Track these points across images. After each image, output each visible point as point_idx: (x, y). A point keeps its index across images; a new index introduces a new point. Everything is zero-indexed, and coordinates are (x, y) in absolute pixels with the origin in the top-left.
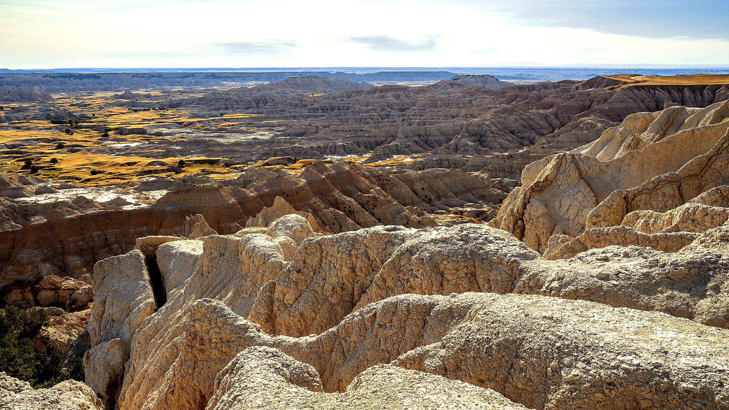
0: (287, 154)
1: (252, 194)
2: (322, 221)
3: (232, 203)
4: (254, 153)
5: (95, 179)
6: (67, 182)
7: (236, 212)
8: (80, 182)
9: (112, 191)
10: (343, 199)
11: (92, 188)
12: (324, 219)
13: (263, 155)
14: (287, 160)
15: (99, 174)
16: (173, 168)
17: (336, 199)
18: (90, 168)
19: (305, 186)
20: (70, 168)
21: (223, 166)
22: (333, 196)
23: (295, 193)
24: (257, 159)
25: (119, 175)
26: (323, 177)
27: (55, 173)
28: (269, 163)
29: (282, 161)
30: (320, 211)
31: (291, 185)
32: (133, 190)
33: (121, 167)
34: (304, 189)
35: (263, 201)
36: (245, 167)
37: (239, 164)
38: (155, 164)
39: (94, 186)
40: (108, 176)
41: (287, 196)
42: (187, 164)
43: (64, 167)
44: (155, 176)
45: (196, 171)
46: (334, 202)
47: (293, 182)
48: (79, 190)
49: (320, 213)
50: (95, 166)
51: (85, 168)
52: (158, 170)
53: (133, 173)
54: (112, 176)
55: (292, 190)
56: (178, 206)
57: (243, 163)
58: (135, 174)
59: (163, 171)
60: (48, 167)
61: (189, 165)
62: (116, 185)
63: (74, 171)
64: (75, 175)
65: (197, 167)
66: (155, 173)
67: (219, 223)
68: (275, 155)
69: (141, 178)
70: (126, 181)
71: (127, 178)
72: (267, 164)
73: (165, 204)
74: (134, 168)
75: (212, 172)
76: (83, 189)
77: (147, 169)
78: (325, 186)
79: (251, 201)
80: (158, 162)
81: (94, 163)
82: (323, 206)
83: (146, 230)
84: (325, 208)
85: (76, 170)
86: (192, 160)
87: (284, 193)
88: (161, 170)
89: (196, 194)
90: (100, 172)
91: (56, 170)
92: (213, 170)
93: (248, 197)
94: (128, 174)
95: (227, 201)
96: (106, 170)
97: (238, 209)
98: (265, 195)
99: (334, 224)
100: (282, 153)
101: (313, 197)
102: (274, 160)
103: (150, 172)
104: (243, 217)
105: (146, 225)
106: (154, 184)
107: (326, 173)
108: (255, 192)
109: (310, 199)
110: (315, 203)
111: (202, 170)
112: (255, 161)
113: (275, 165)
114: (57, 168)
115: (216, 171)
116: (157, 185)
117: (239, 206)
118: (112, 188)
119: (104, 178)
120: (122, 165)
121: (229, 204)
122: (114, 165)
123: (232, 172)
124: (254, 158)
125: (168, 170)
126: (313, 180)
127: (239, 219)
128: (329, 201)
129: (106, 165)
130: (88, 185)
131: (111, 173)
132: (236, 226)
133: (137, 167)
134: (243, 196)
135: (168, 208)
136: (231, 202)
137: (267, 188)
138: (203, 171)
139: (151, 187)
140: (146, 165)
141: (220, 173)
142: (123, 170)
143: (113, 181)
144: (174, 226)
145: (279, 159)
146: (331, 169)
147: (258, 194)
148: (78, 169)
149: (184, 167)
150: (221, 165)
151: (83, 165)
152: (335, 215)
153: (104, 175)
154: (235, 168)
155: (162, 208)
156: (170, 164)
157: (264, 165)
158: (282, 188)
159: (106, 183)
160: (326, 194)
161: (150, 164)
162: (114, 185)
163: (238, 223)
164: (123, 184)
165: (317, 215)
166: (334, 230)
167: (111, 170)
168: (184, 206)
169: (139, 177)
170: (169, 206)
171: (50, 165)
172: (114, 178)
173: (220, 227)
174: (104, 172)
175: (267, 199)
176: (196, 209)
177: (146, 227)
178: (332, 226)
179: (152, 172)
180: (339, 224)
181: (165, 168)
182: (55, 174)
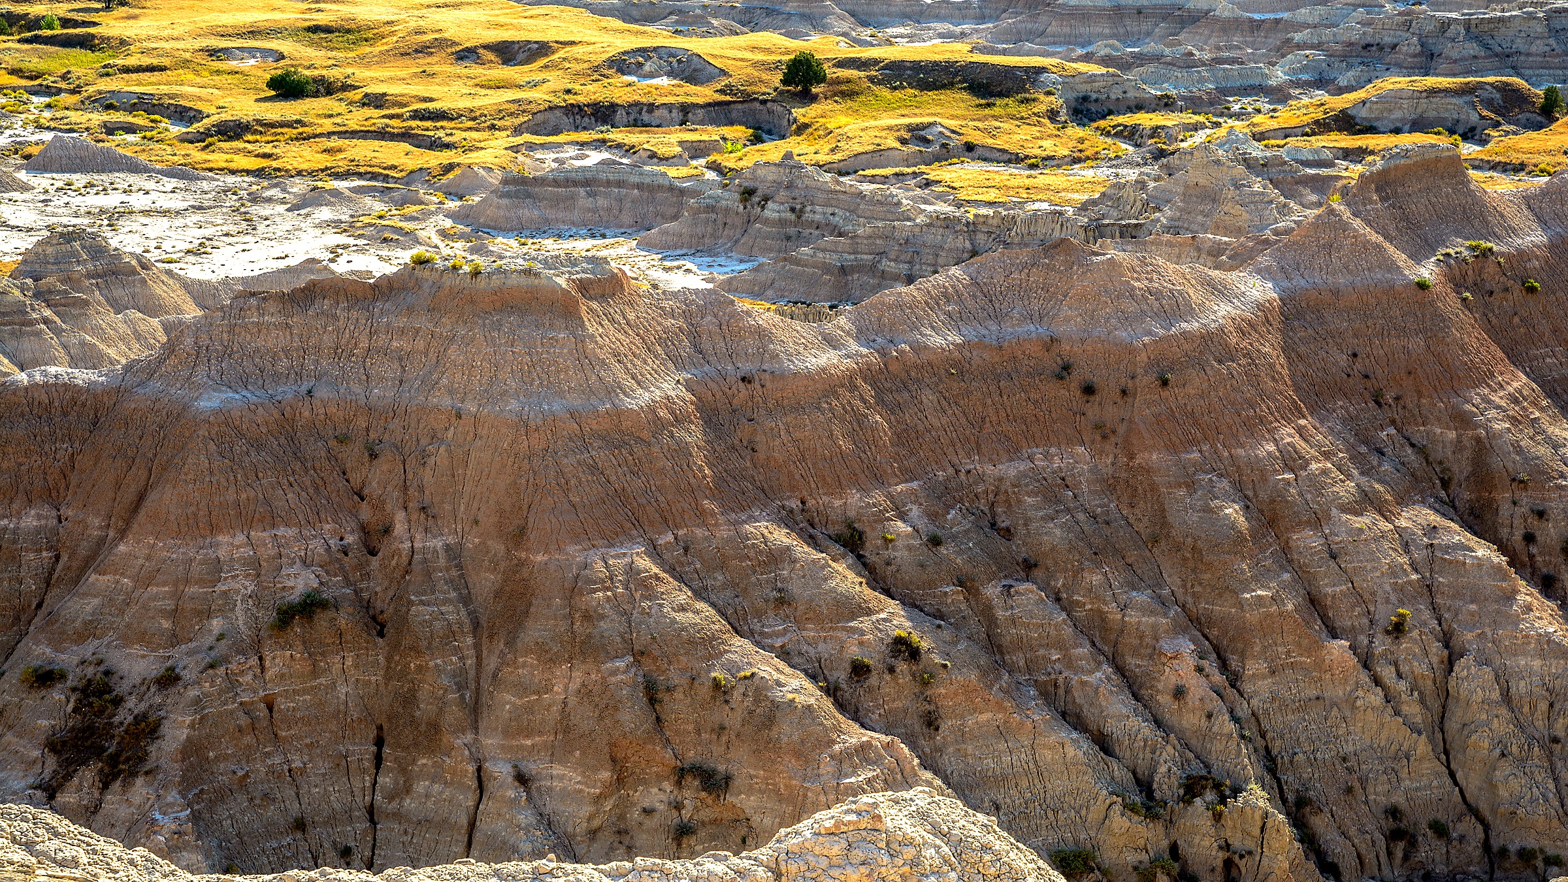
0: (1506, 59)
1: (823, 359)
2: (1314, 603)
3: (652, 409)
4: (1298, 37)
5: (272, 125)
6: (110, 129)
7: (662, 471)
8: (185, 139)
9: (325, 213)
10: (1543, 451)
11: (231, 180)
12: (1331, 588)
13: (1344, 57)
14: (1489, 104)
15: (316, 95)
16: (748, 98)
17: (1482, 448)
18: (282, 57)
19: (1245, 328)
20: (167, 46)
21: (1052, 115)
22: (1462, 420)
23: (1147, 380)
24: (1297, 84)
25: (417, 115)
26: (1427, 271)
27: (80, 63)
28: (1363, 113)
29: (1453, 108)
30: (1317, 521)
31: (1127, 319)
32: (448, 223)
33: (459, 69)
34: (1228, 354)
35: (894, 411)
36: (1196, 127)
37: (1166, 104)
38: (647, 68)
39: (248, 172)
40: (357, 119)
41: (1089, 390)
42: (838, 81)
43: (143, 33)
44: (619, 146)
45: (867, 137)
46: (1461, 468)
47: (1157, 294)
48: (150, 185)
49: (1308, 541)
50: (317, 45)
51: (252, 52)
52: (651, 107)
53: (501, 113)
54: (375, 117)
55: (1131, 350)
56: (286, 391)
57: (1194, 104)
58: (508, 122)
59: (685, 114)
60: (66, 23)
61: (846, 93)
62: (374, 176)
63: (185, 64)
64: (175, 89)
65: (889, 107)
66: (636, 124)
67: (519, 536)
68: (1427, 61)
69: (531, 147)
70: (434, 159)
71: (458, 136)
72: (1345, 122)
73: (201, 370)
74: (522, 80)
75: (970, 147)
76: (172, 183)
77: (591, 92)
78: (1417, 344)
79: (798, 408)
80: (671, 53)
81: (315, 29)
82: (1346, 489)
83: (38, 530)
84: (1366, 501)
85: (201, 58)
86: (876, 62)
87: (1066, 368)
88: (669, 107)
89: (423, 322)
90: (326, 88)
91: (92, 48)
92: (976, 138)
93: (780, 376)
94: (473, 115)
95: (612, 390)
96: (360, 74)
97: (683, 451)
98: (919, 368)
99: (1398, 629)
100: (1472, 48)
101: (1291, 413)
102: (1396, 97)
103: (603, 114)
104: (701, 515)
105: (52, 496)
106: (572, 197)
107: (1459, 247)
108: (854, 346)
109: (1257, 426)
110: (1292, 461)
111: (910, 128)
112: (1279, 96)
113: (1397, 131)
114: (106, 39)
115: (999, 143)
116: (589, 203)
117: (693, 435)
118: (336, 193)
119: (328, 125)
120: (467, 55)
121: (619, 414)
122: (423, 50)
123: (1095, 157)
124: (1279, 75)
125: (719, 113)
126: (1336, 292)
127: (667, 521)
128: (1421, 451)
129: (380, 47)
130: (218, 159)
131: (376, 101)
132: (631, 569)
133: (539, 77)
134: (747, 367)
135: (209, 402)
136: (640, 399)
137: (955, 321)
138: (917, 135)
139: (551, 214)
140: (596, 69)
141: (1014, 159)
142: (460, 87)
143: (363, 151)
144: (214, 529)
145: (1433, 92)
146: (1519, 217)
147: (875, 359)
148: (213, 53)
149: (814, 99)
150: (1045, 103)
151: (253, 33)
152: (1432, 560)
153: (341, 107)
154: (1131, 134)
155: (177, 392)
156: (739, 75)
157: (1321, 127)
158: (1061, 329)
159: (324, 161)
160: (1410, 401)
161: (621, 64)
162: (360, 175)
163: (655, 552)
164: (413, 175)
165: (1286, 549)
166: (1387, 673)
167: (391, 80)
168: (322, 393)
169: (527, 137)
170: (223, 382)
171: (79, 17)
172: (382, 135)
173: (521, 563)
174: (346, 88)
175: (928, 397)
176: (395, 425)
177: (46, 510)
178: (1381, 644)
179: (620, 115)
180: (1446, 640)
181: (703, 94)
182: (77, 71)
